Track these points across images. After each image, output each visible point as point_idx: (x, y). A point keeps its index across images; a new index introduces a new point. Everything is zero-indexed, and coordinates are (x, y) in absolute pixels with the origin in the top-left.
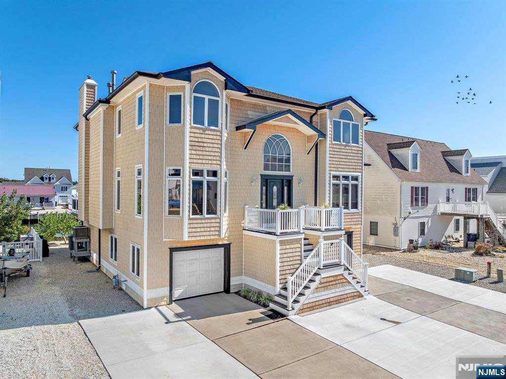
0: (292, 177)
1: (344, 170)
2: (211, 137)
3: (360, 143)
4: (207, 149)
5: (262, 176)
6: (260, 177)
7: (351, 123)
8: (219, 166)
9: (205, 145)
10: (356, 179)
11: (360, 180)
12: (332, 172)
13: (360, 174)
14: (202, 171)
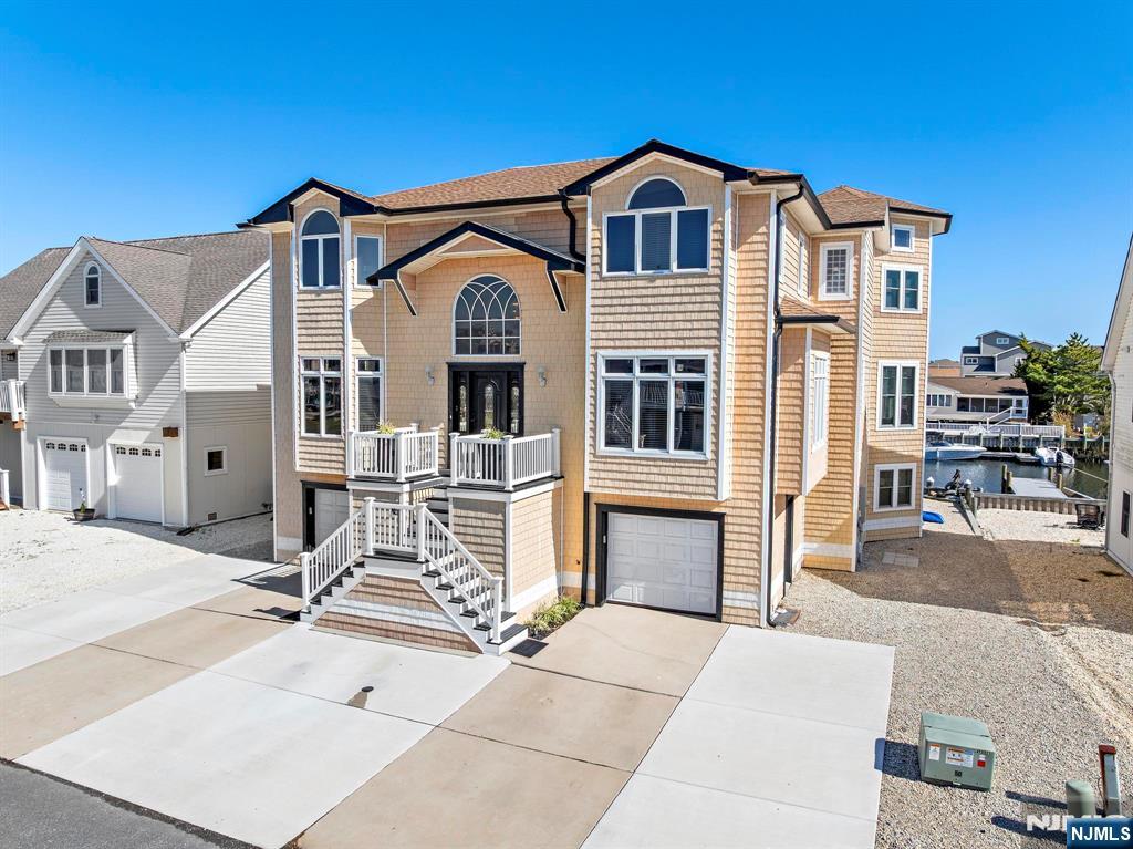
0: (521, 366)
1: (647, 343)
2: (328, 303)
3: (711, 262)
4: (323, 324)
5: (451, 366)
6: (446, 367)
7: (674, 211)
8: (340, 352)
9: (320, 318)
10: (696, 365)
11: (710, 368)
12: (601, 352)
13: (710, 353)
14: (317, 361)
